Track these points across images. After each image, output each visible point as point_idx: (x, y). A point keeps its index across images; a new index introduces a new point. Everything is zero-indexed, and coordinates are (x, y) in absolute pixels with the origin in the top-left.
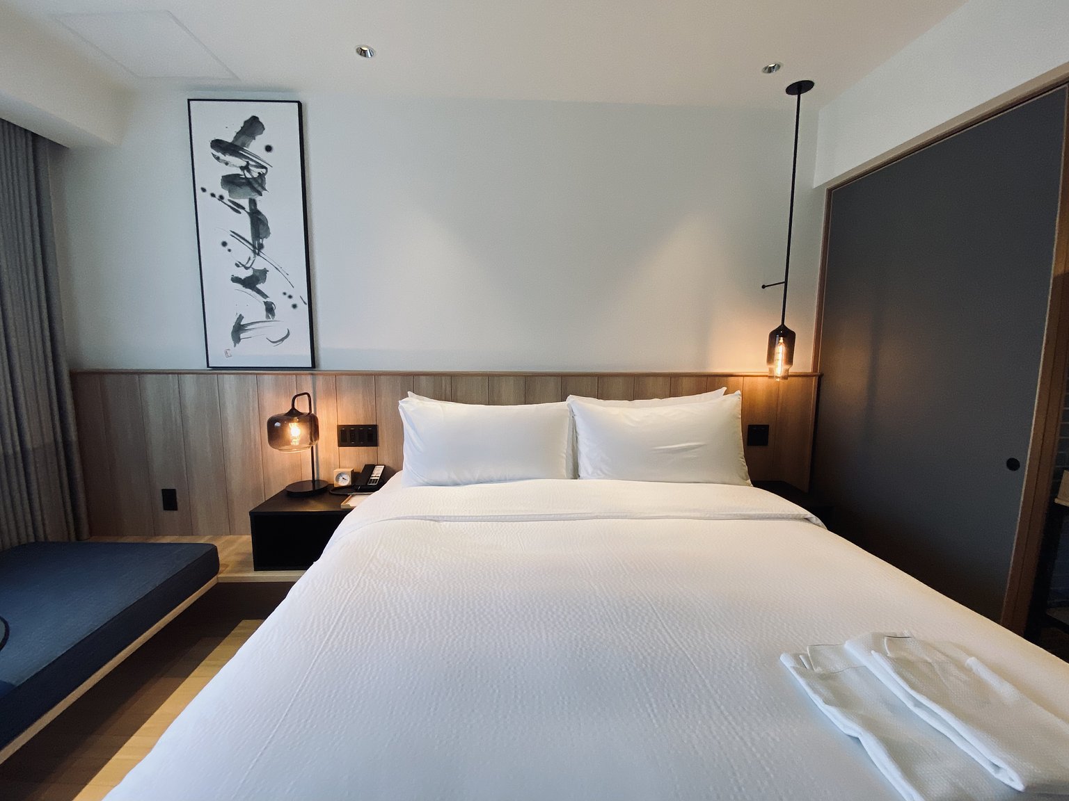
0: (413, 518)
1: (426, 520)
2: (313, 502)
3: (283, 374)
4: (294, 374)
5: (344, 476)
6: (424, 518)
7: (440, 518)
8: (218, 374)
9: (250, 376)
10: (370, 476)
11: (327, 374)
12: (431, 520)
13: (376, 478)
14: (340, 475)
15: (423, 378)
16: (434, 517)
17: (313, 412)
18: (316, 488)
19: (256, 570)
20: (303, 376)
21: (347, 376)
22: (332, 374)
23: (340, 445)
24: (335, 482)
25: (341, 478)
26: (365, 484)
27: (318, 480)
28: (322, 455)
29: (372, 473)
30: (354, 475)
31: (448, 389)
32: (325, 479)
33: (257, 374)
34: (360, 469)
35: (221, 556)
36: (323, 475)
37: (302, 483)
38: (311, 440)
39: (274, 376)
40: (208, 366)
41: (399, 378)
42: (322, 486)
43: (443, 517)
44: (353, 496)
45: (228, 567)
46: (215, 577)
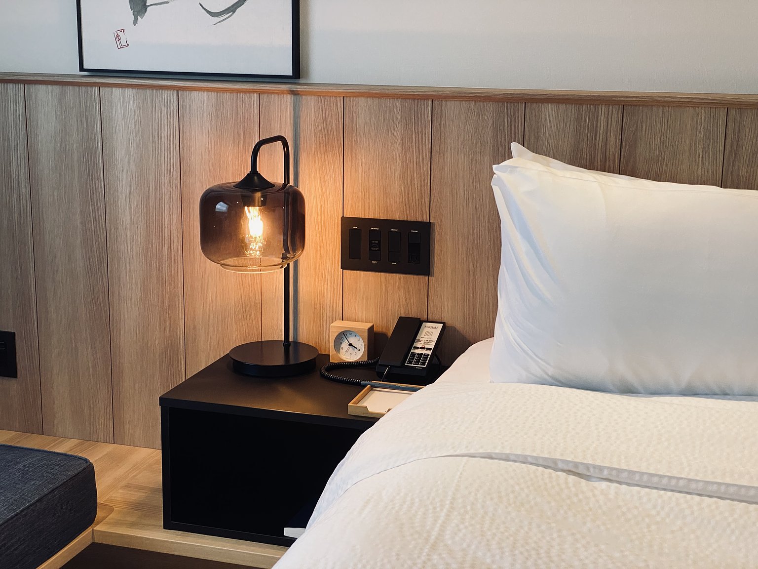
0: (524, 460)
1: (556, 470)
2: (286, 392)
3: (232, 91)
4: (254, 91)
5: (352, 340)
6: (551, 464)
7: (592, 472)
8: (100, 85)
9: (164, 93)
10: (411, 346)
11: (325, 93)
12: (569, 472)
13: (424, 352)
14: (342, 335)
15: (549, 110)
16: (576, 465)
17: (291, 183)
18: (292, 362)
19: (167, 526)
20: (275, 97)
21: (370, 100)
22: (335, 95)
23: (346, 265)
24: (332, 352)
25: (345, 345)
26: (399, 364)
27: (296, 343)
28: (306, 286)
29: (414, 339)
30: (375, 339)
31: (613, 141)
32: (312, 343)
33: (178, 89)
34: (389, 326)
35: (101, 486)
36: (306, 333)
37: (261, 346)
38: (287, 249)
39: (213, 95)
40: (82, 68)
41: (490, 107)
42: (304, 358)
43: (601, 469)
44: (373, 387)
45: (112, 510)
46: (89, 530)
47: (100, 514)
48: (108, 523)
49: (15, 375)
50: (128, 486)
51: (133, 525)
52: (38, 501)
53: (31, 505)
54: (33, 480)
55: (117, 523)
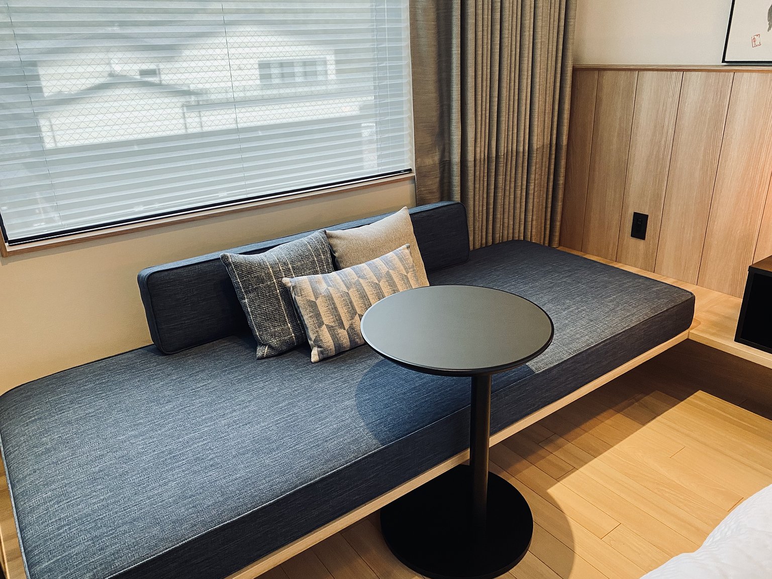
8: (735, 72)
19: (737, 340)
40: (723, 61)
45: (700, 323)
46: (687, 331)
47: (693, 324)
48: (698, 330)
49: (643, 238)
50: (708, 311)
51: (713, 334)
52: (666, 310)
53: (662, 312)
54: (663, 298)
55: (703, 331)
